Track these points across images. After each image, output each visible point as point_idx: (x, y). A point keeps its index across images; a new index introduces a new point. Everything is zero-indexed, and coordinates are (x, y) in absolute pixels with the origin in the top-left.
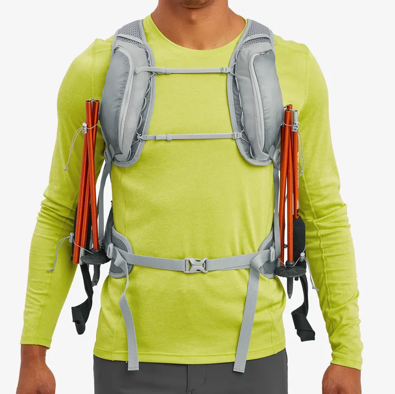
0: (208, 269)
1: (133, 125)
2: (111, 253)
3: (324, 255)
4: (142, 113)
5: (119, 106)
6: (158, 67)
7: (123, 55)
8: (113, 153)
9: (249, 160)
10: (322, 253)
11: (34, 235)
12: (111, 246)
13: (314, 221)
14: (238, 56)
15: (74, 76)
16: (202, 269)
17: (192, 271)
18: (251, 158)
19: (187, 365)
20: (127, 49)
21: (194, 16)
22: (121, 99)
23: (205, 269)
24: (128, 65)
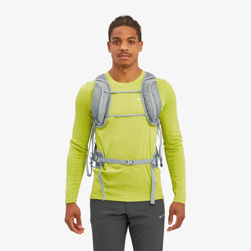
0: (134, 164)
1: (104, 112)
2: (96, 159)
3: (174, 159)
4: (107, 107)
5: (99, 105)
6: (112, 91)
7: (99, 86)
8: (96, 122)
9: (151, 123)
10: (173, 158)
11: (68, 156)
12: (96, 156)
13: (170, 146)
14: (143, 85)
15: (82, 93)
16: (132, 164)
17: (127, 164)
18: (151, 122)
19: (126, 202)
20: (101, 84)
21: (125, 71)
22: (100, 102)
23: (133, 164)
24: (102, 90)
